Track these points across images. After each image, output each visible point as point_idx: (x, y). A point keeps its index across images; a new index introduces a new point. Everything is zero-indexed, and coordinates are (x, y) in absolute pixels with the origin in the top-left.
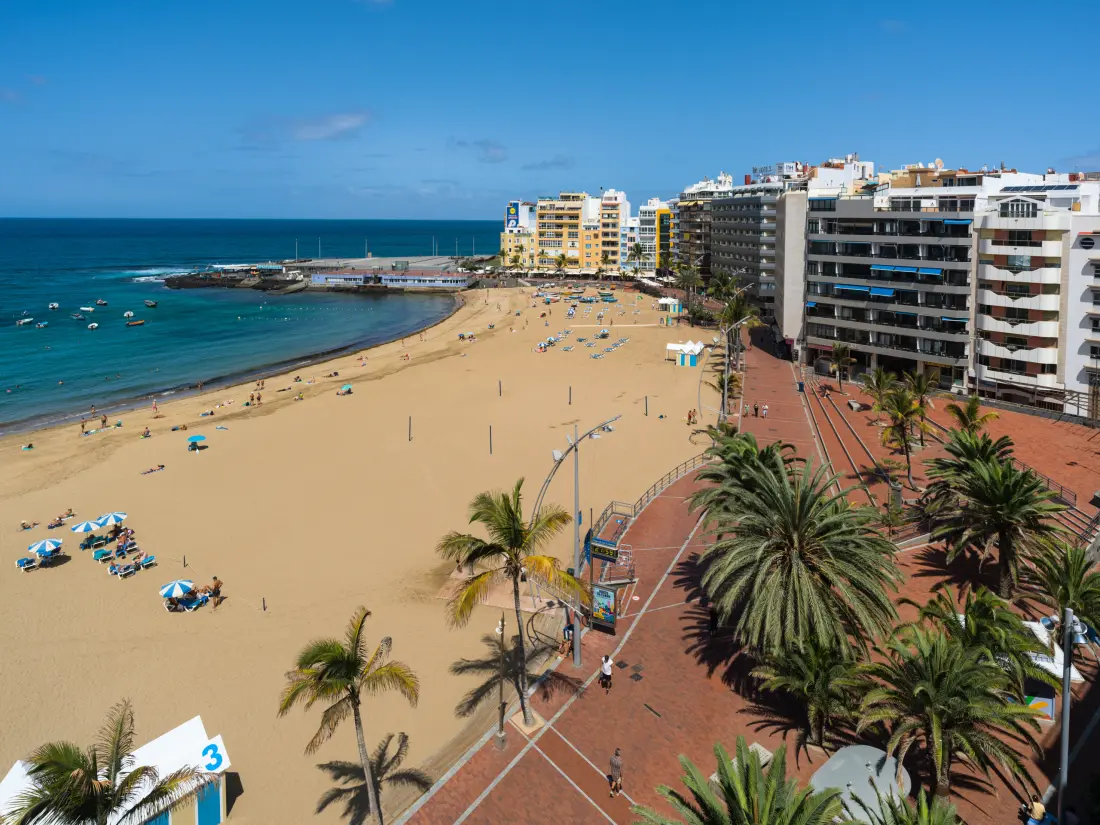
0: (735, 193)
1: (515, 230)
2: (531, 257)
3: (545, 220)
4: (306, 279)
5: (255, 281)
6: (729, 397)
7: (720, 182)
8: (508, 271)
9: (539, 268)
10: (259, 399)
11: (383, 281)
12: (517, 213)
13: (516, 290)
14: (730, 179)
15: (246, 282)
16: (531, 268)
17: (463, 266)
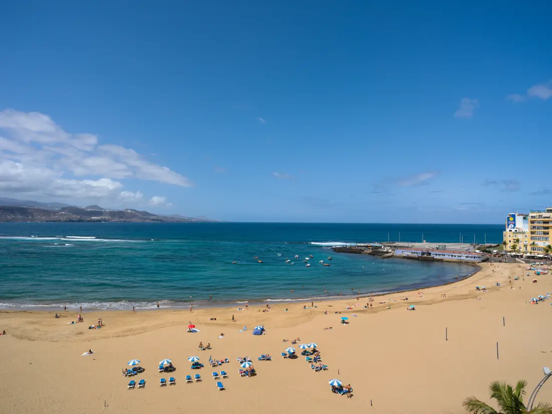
1: (513, 230)
2: (525, 246)
3: (536, 225)
4: (393, 252)
5: (370, 251)
8: (508, 253)
9: (531, 253)
10: (371, 305)
11: (432, 255)
12: (514, 220)
13: (515, 264)
15: (366, 251)
16: (526, 253)
17: (478, 249)
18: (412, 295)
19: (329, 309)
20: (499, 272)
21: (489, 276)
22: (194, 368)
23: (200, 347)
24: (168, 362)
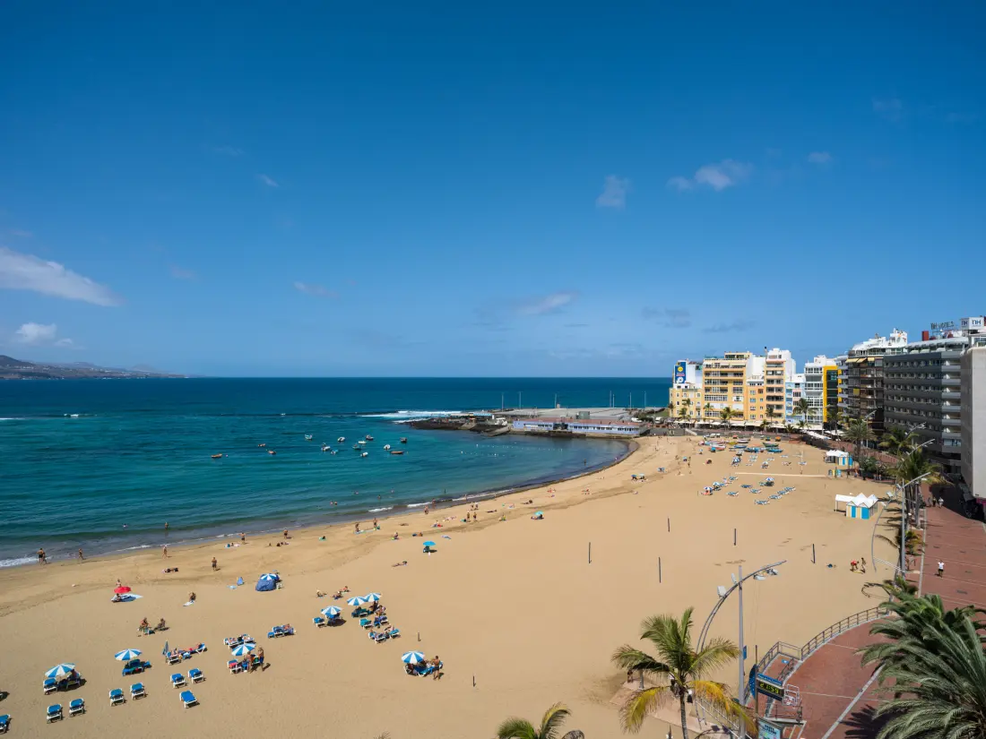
0: (910, 349)
1: (683, 386)
2: (698, 409)
3: (711, 377)
4: (510, 425)
5: (473, 425)
6: (908, 553)
7: (894, 339)
8: (676, 422)
9: (704, 420)
10: (475, 517)
11: (569, 428)
12: (684, 371)
13: (685, 438)
14: (905, 335)
15: (465, 425)
16: (698, 420)
17: (636, 416)
18: (539, 495)
19: (401, 530)
20: (662, 450)
21: (650, 457)
22: (128, 673)
23: (141, 628)
24: (66, 670)
